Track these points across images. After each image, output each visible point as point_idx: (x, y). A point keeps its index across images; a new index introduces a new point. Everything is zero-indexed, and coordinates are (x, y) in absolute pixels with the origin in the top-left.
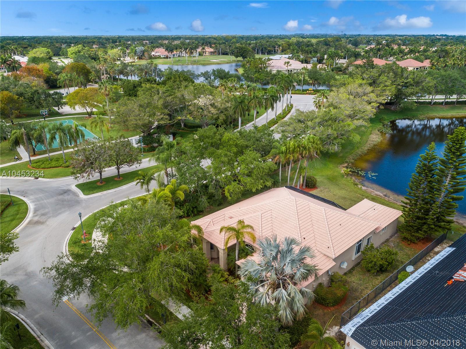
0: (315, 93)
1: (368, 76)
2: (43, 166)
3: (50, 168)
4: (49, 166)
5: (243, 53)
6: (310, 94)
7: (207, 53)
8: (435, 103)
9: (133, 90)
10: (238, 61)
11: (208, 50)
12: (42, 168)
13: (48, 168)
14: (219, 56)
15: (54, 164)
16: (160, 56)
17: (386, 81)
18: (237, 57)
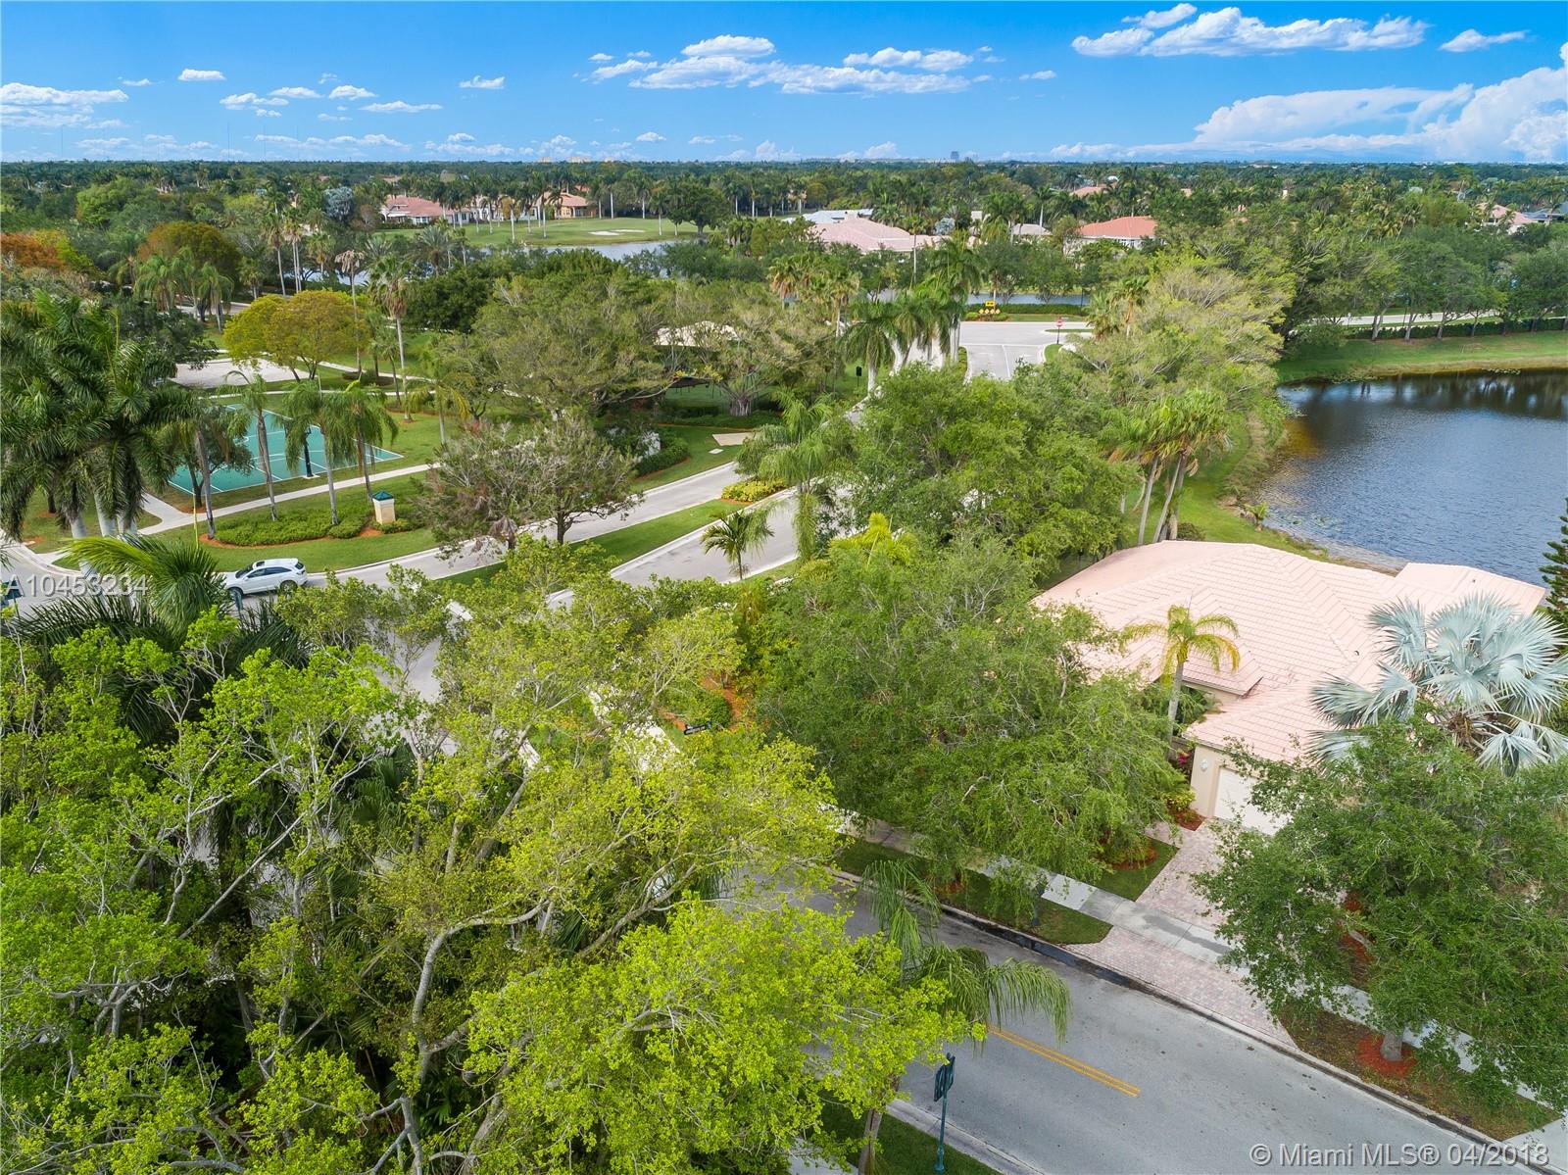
0: (1003, 316)
1: (1216, 245)
2: (261, 535)
3: (290, 540)
4: (283, 534)
5: (699, 208)
6: (988, 318)
7: (564, 210)
8: (1383, 334)
9: (439, 305)
10: (681, 234)
11: (571, 200)
12: (263, 544)
13: (281, 542)
14: (607, 220)
15: (298, 528)
16: (408, 220)
17: (1269, 261)
18: (678, 219)
